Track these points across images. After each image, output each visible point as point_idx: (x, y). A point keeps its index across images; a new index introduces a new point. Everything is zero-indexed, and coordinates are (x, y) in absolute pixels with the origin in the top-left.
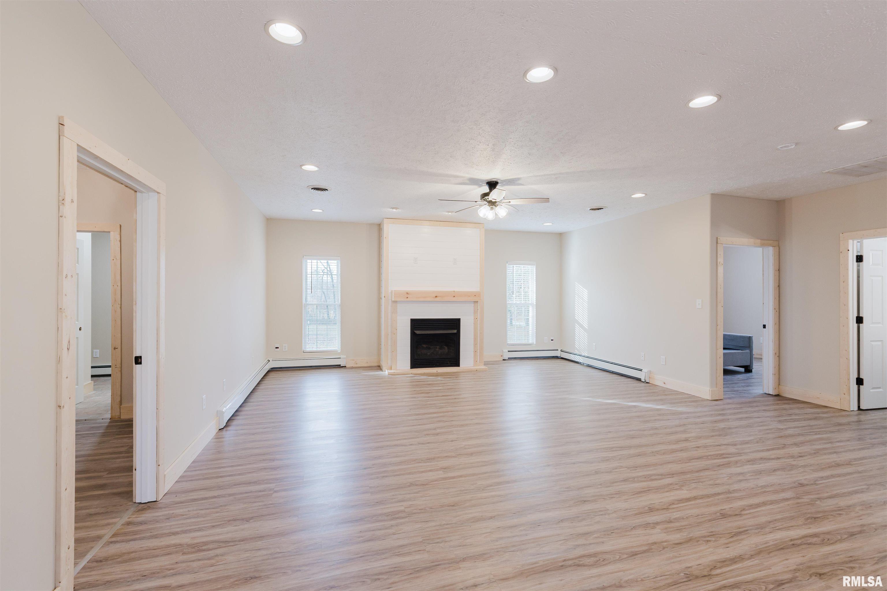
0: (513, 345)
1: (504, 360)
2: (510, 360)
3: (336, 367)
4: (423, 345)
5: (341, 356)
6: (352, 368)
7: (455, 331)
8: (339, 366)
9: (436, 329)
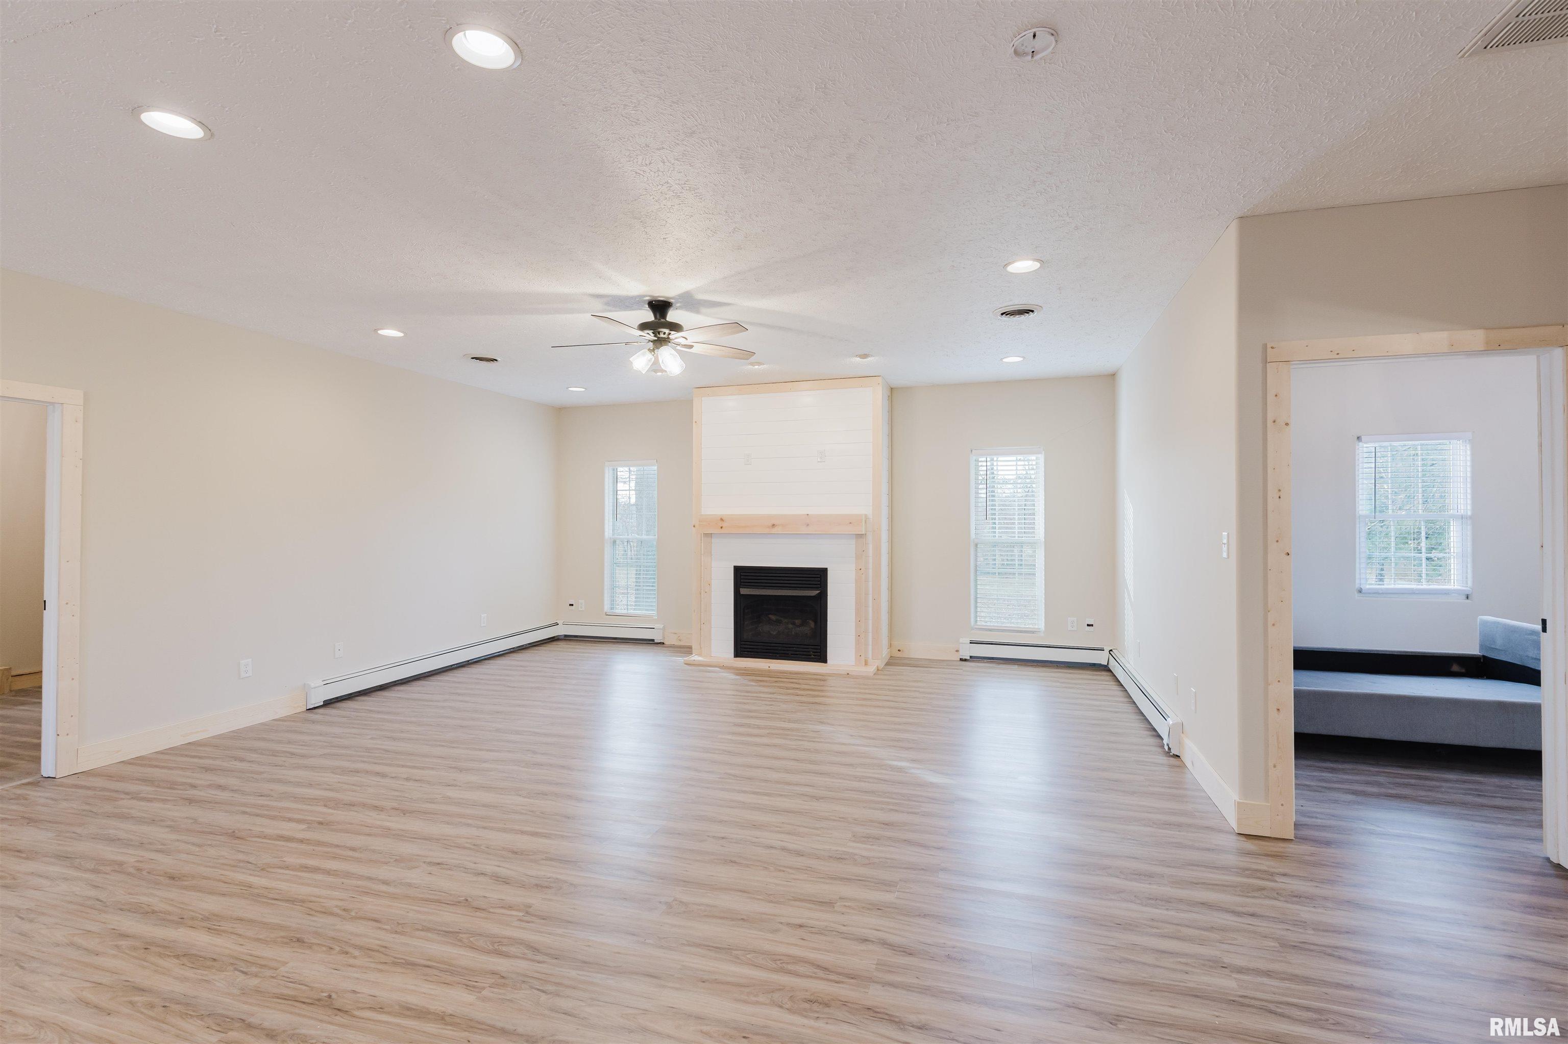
0: (990, 630)
1: (961, 660)
2: (973, 661)
3: (651, 642)
4: (770, 616)
5: (657, 625)
6: (672, 647)
7: (815, 593)
8: (650, 642)
9: (764, 587)
